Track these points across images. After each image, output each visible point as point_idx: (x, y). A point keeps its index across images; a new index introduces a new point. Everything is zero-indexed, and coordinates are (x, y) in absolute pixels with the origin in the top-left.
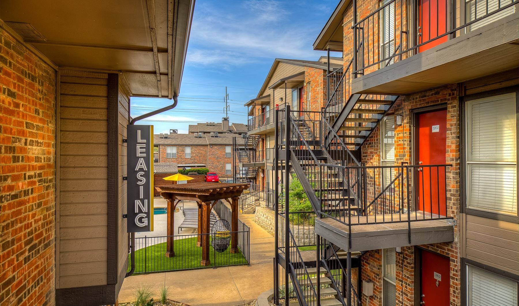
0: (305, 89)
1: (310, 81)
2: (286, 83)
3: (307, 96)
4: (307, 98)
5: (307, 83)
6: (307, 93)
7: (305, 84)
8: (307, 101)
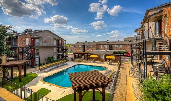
0: (163, 20)
1: (167, 15)
2: (149, 19)
3: (165, 23)
4: (165, 25)
5: (165, 16)
6: (165, 22)
7: (163, 17)
8: (165, 26)
